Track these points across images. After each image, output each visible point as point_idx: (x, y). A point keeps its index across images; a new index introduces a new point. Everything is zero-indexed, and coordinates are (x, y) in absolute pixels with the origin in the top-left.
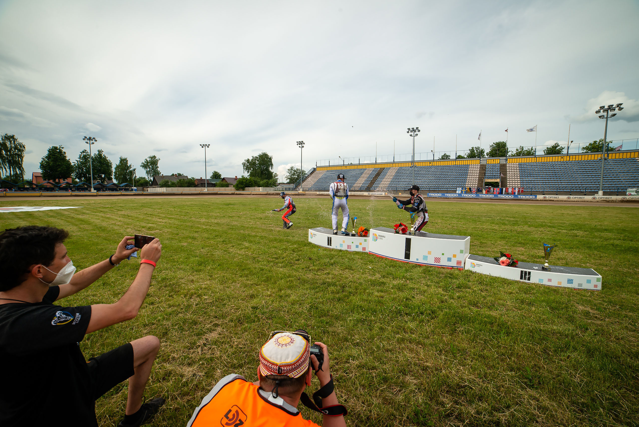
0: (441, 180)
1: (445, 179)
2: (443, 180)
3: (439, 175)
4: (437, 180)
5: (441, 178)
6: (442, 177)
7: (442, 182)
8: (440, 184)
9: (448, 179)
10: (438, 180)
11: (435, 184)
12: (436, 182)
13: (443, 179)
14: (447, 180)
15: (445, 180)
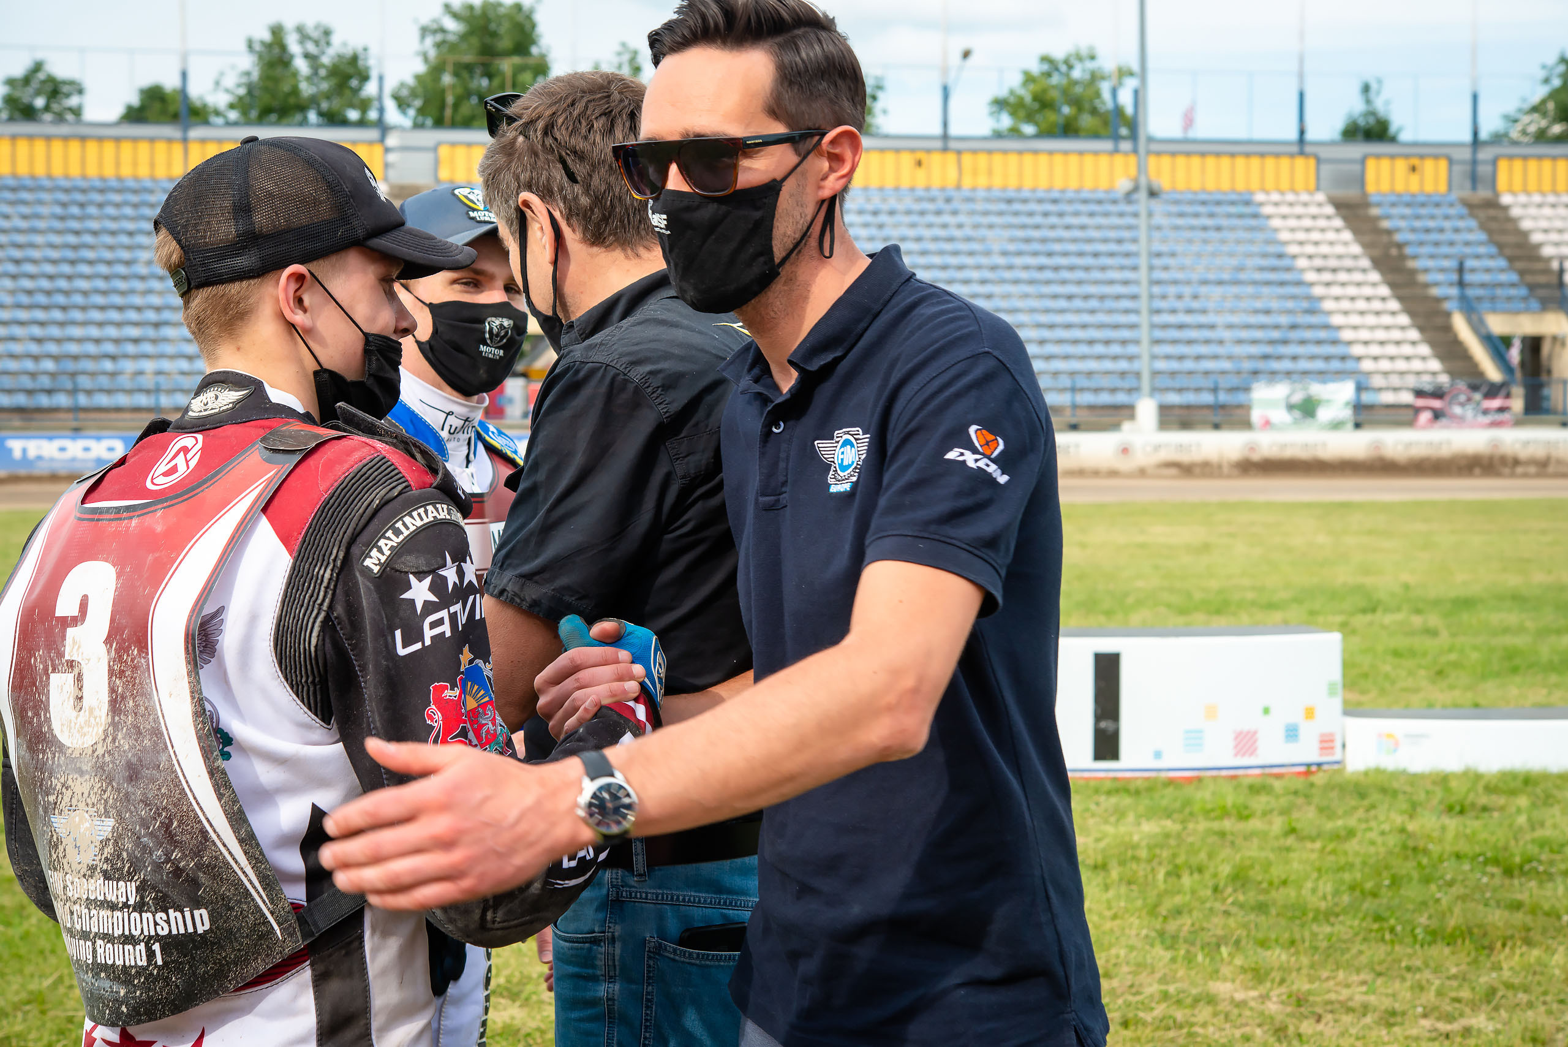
0: (77, 315)
1: (117, 300)
2: (96, 315)
3: (49, 269)
4: (40, 315)
5: (78, 299)
6: (83, 284)
7: (94, 332)
8: (73, 348)
9: (137, 300)
10: (57, 315)
11: (34, 348)
12: (37, 331)
13: (99, 300)
14: (133, 315)
15: (114, 315)
